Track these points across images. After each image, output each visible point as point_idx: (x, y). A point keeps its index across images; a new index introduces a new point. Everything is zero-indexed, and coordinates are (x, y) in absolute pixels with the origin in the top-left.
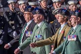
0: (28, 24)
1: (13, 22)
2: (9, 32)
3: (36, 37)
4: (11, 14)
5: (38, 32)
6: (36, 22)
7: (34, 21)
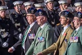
0: (31, 26)
1: (19, 24)
2: (15, 34)
3: (39, 38)
4: (16, 16)
5: (41, 34)
6: (39, 23)
7: (37, 23)
